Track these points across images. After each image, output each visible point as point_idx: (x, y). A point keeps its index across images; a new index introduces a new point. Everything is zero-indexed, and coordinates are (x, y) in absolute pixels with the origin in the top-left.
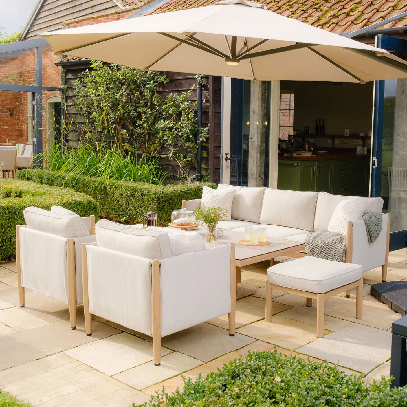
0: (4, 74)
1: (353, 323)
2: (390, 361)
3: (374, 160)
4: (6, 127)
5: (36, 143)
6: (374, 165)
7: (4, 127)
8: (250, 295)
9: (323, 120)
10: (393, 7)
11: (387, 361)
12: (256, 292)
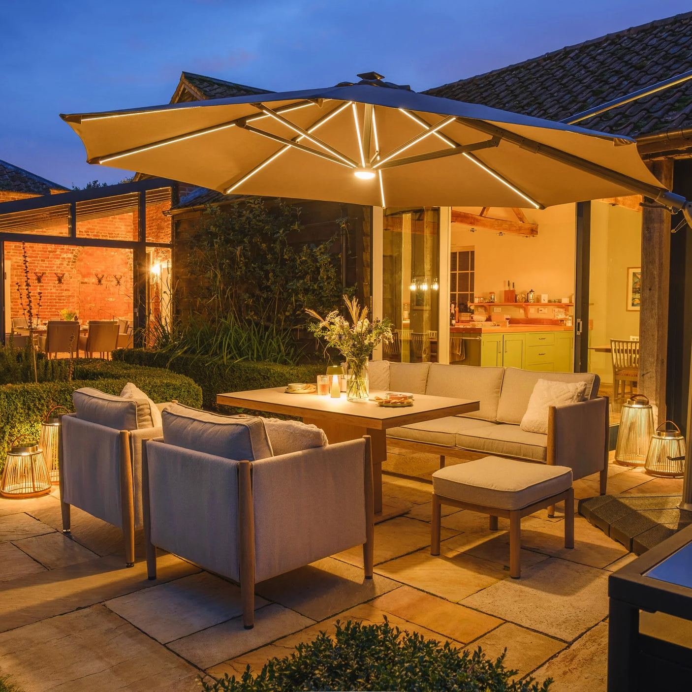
0: (109, 234)
1: (551, 557)
2: (608, 620)
3: (579, 323)
4: (111, 299)
5: (138, 315)
6: (579, 330)
7: (109, 300)
8: (401, 515)
9: (513, 283)
10: (601, 117)
11: (603, 621)
12: (410, 511)
